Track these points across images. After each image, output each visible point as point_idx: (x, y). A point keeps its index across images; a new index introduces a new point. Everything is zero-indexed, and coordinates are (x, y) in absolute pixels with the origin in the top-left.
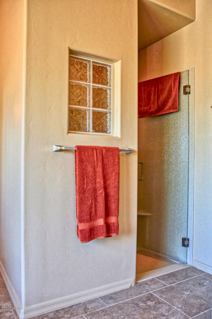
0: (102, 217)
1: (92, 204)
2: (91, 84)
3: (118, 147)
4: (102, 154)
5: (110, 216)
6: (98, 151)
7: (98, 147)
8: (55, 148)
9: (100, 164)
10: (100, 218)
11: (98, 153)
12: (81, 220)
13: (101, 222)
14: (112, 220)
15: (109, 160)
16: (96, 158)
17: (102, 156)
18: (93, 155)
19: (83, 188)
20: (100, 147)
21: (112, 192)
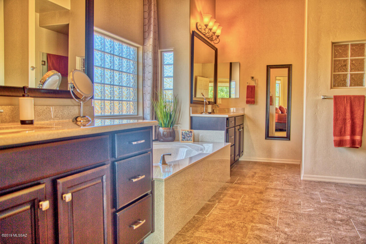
0: (348, 135)
1: (342, 127)
2: (349, 58)
3: (364, 95)
4: (351, 99)
5: (356, 135)
6: (348, 98)
7: (348, 96)
8: (322, 97)
9: (349, 105)
10: (347, 135)
11: (348, 99)
12: (335, 135)
13: (348, 138)
14: (357, 138)
15: (356, 103)
16: (346, 102)
17: (351, 101)
18: (344, 100)
19: (337, 118)
20: (349, 96)
21: (358, 121)
